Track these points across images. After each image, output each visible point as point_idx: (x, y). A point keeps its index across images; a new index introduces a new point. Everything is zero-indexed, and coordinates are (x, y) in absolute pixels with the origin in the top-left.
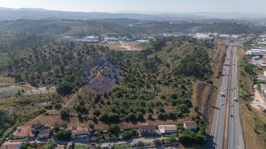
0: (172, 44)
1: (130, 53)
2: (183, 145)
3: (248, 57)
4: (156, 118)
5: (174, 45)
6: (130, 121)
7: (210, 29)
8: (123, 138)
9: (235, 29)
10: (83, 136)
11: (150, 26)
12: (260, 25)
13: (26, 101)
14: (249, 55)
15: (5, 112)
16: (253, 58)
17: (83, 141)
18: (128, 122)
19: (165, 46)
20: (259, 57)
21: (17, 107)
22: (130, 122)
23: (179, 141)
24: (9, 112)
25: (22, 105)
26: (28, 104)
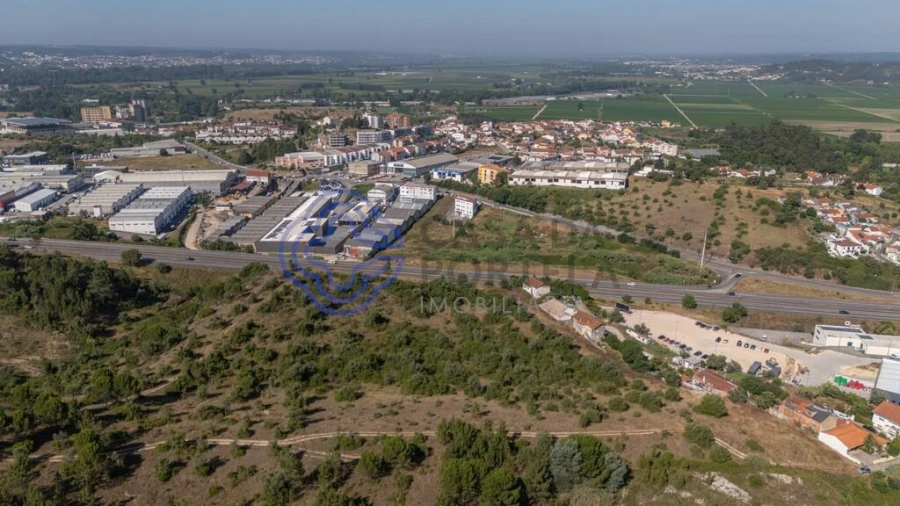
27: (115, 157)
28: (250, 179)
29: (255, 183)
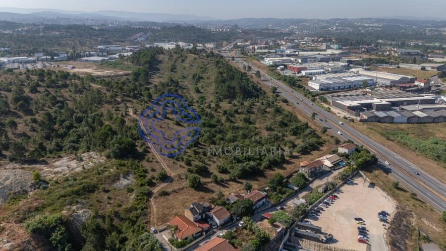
0: (169, 59)
1: (110, 79)
2: (365, 171)
3: (273, 68)
4: (298, 154)
5: (174, 60)
6: (274, 167)
7: (165, 37)
8: (300, 188)
9: (198, 36)
10: (261, 203)
11: (58, 33)
12: (217, 30)
13: (84, 188)
14: (272, 66)
15: (71, 218)
16: (278, 68)
17: (266, 209)
18: (274, 170)
19: (161, 62)
20: (283, 67)
21: (83, 204)
22: (276, 169)
23: (357, 169)
24: (79, 216)
25: (83, 197)
26: (93, 191)
27: (399, 67)
28: (416, 83)
29: (418, 86)
